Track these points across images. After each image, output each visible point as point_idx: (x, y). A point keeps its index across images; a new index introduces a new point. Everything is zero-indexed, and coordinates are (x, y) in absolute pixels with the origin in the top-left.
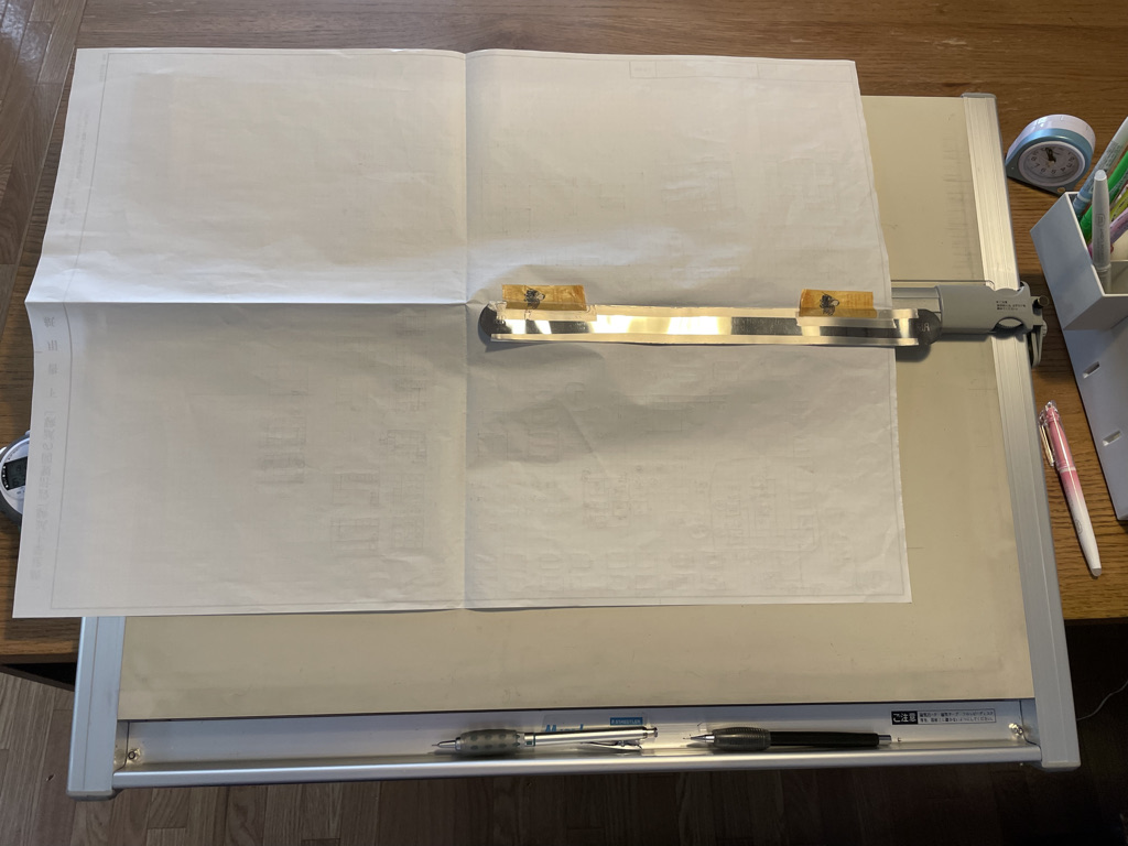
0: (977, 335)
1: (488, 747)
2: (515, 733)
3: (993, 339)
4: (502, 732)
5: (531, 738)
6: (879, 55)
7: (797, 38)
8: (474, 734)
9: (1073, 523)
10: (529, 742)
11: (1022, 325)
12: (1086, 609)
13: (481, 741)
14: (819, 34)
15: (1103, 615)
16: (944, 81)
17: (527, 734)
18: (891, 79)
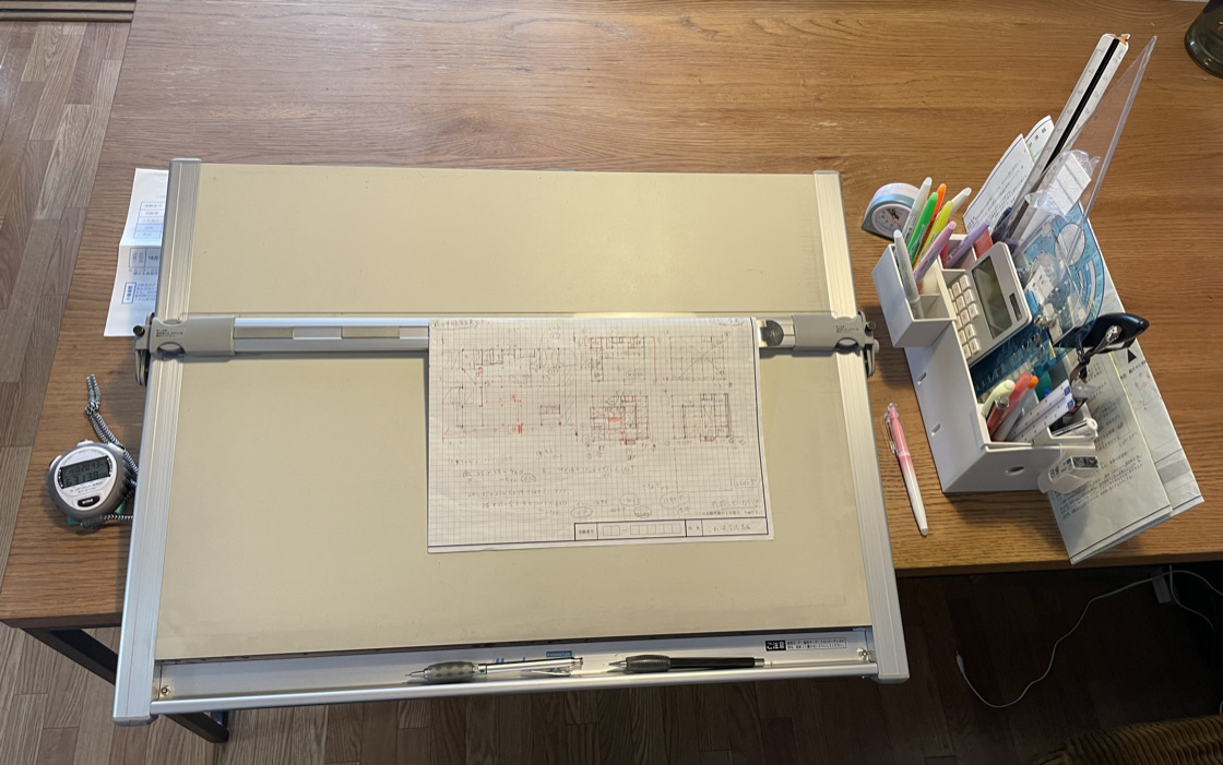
0: (825, 352)
1: (449, 674)
2: (472, 665)
3: (838, 355)
4: (460, 664)
5: (484, 667)
6: (768, 135)
7: (702, 122)
8: (438, 666)
9: (908, 495)
10: (482, 671)
11: (857, 344)
12: (916, 560)
13: (444, 670)
14: (719, 118)
15: (930, 565)
16: (819, 155)
17: (480, 665)
18: (776, 154)
